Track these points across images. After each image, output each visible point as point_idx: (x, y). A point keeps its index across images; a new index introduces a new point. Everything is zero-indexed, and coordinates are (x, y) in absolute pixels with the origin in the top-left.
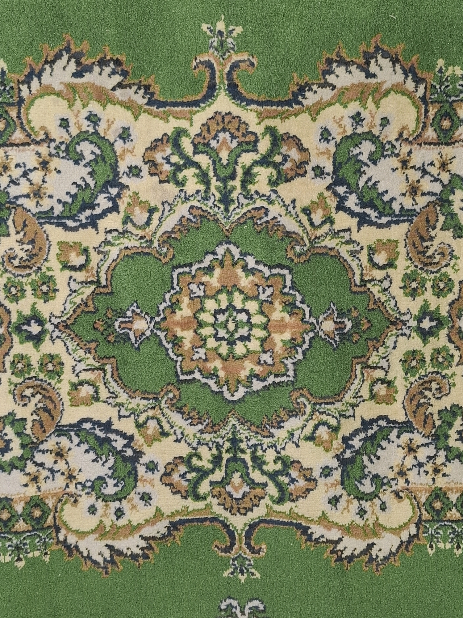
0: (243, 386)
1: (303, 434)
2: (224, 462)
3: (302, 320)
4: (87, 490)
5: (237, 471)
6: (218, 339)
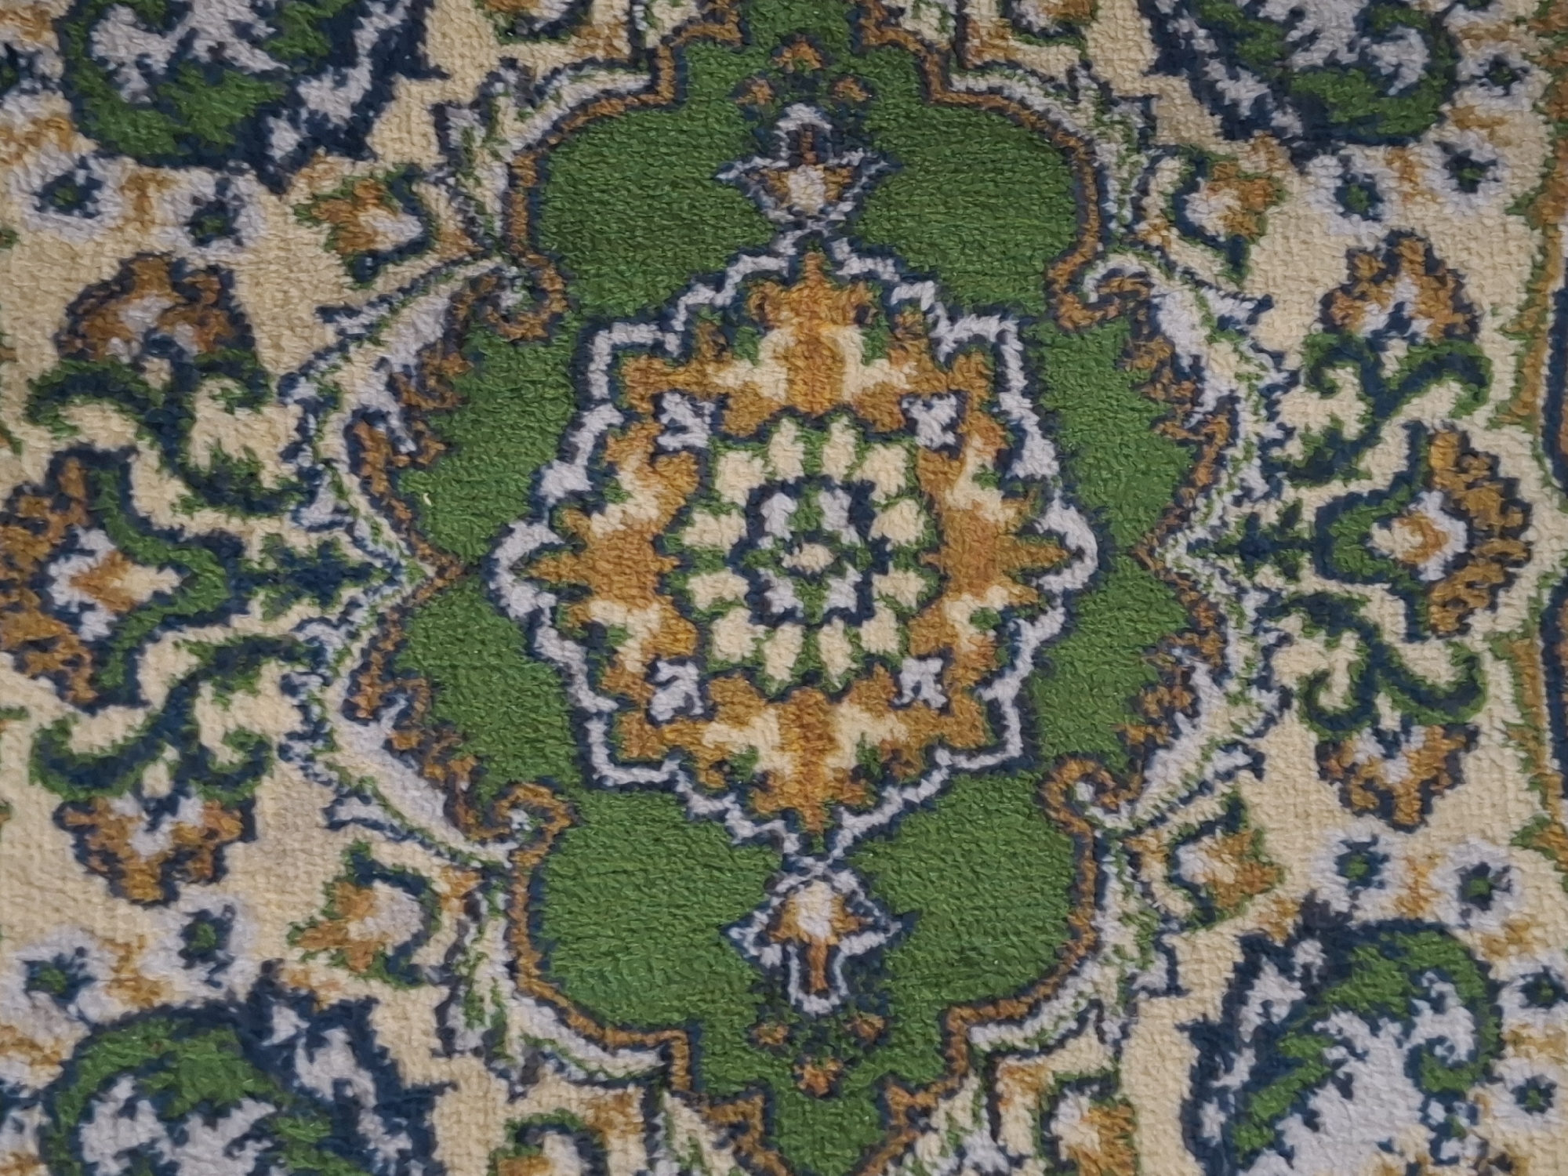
0: (1043, 512)
1: (1222, 280)
2: (1333, 587)
3: (787, 281)
4: (1463, 1121)
5: (1367, 536)
6: (864, 610)
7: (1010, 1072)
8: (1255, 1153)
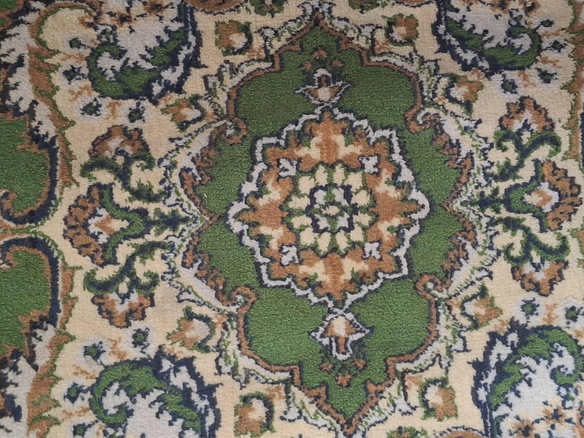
7: (410, 378)
8: (498, 405)
